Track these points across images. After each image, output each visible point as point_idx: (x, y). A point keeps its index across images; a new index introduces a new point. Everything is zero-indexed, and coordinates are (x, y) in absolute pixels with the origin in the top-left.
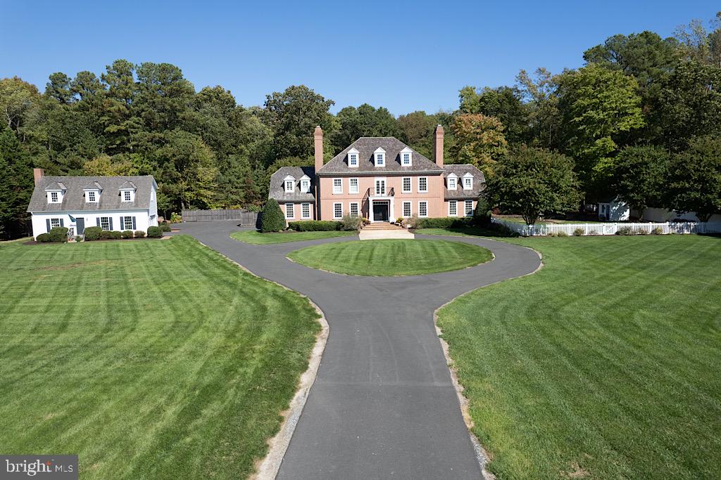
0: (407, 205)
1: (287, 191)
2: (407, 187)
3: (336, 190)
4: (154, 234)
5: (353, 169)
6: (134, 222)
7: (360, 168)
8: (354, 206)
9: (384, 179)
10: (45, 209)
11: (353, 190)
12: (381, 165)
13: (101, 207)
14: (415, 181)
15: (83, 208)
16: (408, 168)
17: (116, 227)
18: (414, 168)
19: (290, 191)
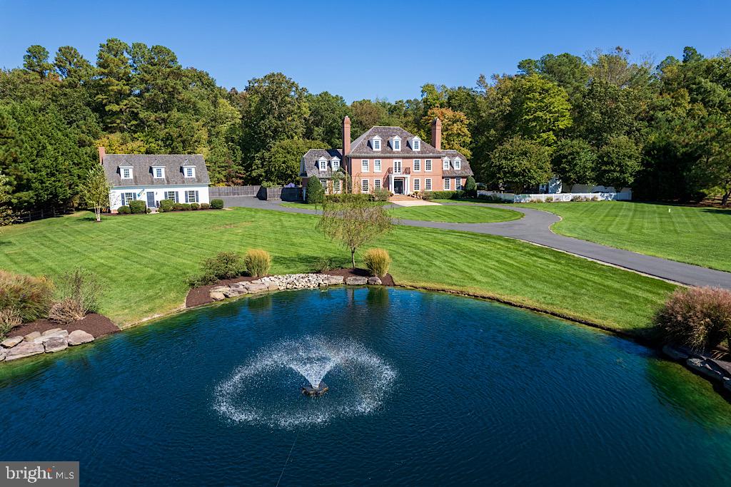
0: (417, 181)
1: (321, 169)
2: (417, 167)
3: (364, 170)
4: (215, 206)
5: (377, 152)
6: (197, 195)
7: (382, 152)
8: (377, 182)
9: (400, 160)
10: (120, 185)
11: (377, 169)
12: (397, 150)
13: (168, 182)
14: (422, 162)
15: (152, 183)
16: (419, 152)
17: (182, 201)
18: (422, 152)
19: (323, 170)
